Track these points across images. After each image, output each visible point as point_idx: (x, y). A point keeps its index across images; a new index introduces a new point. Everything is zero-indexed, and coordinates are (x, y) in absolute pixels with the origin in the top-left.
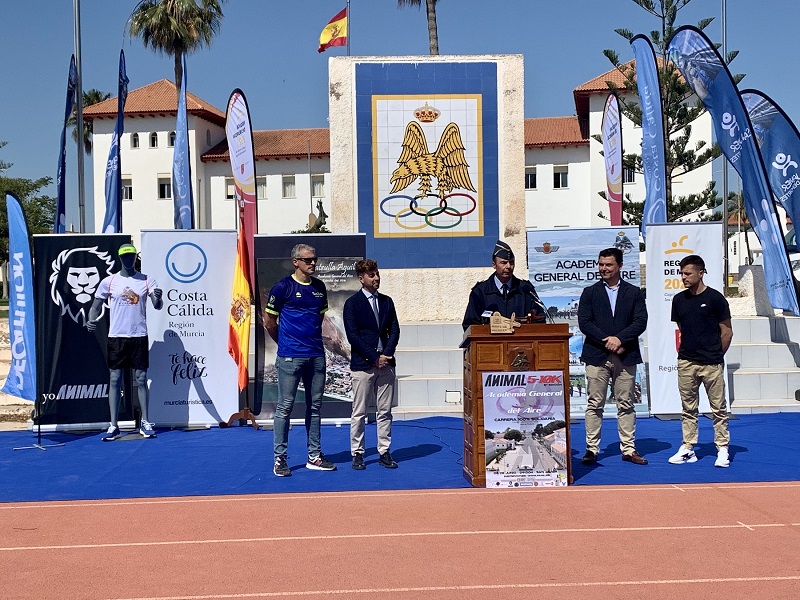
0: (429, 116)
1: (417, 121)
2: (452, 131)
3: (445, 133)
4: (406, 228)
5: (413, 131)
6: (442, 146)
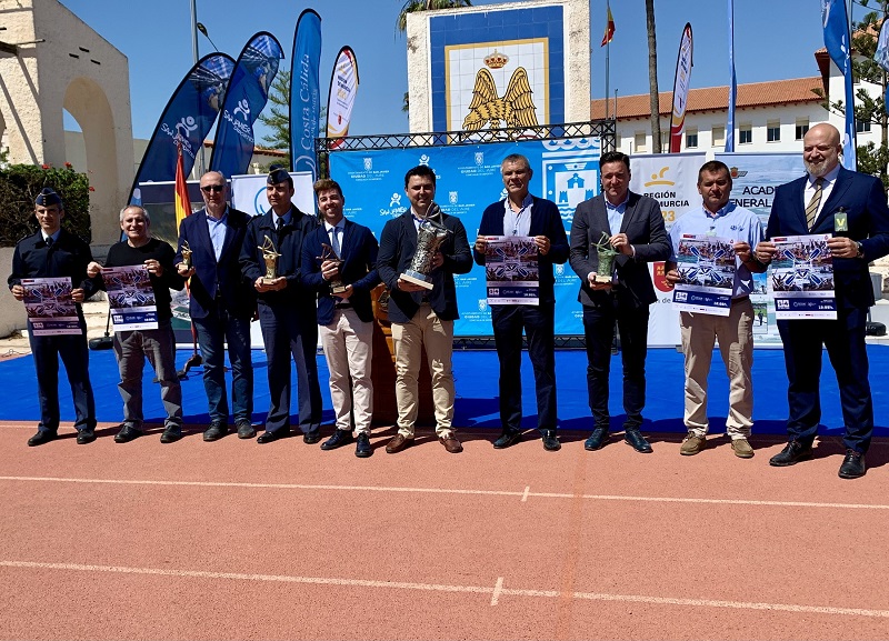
0: (498, 62)
1: (487, 67)
2: (521, 75)
3: (513, 78)
5: (484, 78)
6: (510, 91)
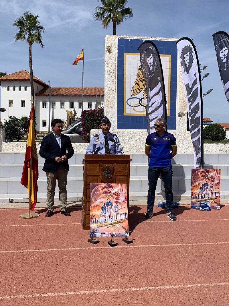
4: (137, 111)
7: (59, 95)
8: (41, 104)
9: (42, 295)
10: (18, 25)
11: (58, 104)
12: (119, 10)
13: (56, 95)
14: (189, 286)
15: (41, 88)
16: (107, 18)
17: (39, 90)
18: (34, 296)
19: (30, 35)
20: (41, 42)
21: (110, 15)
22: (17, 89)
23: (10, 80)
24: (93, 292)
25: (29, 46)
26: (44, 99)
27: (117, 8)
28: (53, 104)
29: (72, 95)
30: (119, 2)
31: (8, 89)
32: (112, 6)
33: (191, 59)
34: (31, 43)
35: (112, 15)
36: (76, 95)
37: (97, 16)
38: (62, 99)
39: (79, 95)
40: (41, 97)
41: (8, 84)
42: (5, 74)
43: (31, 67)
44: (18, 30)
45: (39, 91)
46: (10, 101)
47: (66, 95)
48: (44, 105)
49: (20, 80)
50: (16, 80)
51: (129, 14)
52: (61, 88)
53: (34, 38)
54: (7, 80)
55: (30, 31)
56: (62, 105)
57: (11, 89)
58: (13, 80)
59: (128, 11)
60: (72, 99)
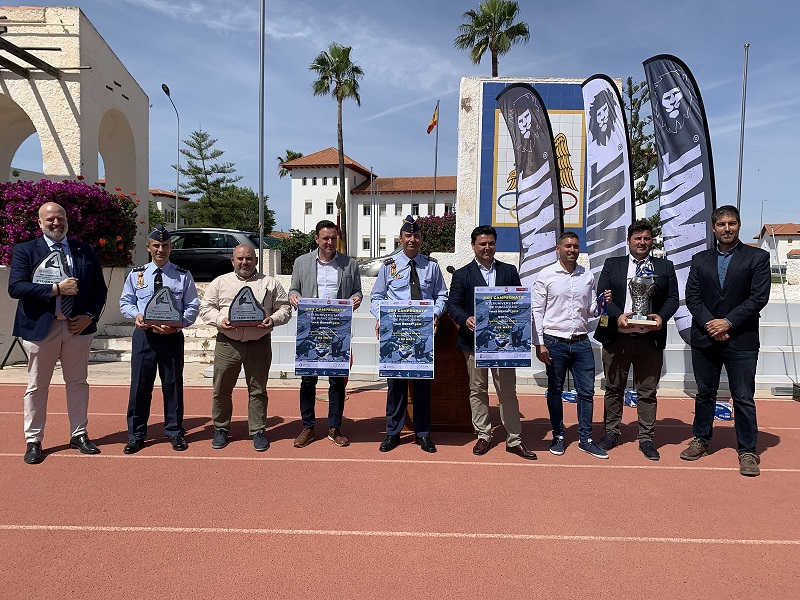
7: (393, 192)
8: (361, 208)
9: (301, 532)
10: (318, 68)
11: (391, 208)
12: (503, 29)
13: (387, 193)
14: (566, 537)
15: (361, 179)
16: (479, 45)
17: (359, 182)
18: (287, 532)
19: (339, 83)
20: (357, 95)
21: (487, 39)
22: (320, 181)
23: (307, 167)
24: (387, 534)
25: (337, 103)
26: (367, 199)
27: (500, 24)
28: (383, 208)
29: (417, 192)
30: (504, 14)
31: (305, 183)
32: (491, 21)
33: (612, 117)
34: (340, 99)
35: (490, 40)
36: (423, 192)
37: (462, 41)
38: (398, 198)
39: (429, 192)
40: (361, 196)
41: (305, 173)
42: (300, 156)
43: (341, 141)
44: (316, 76)
45: (358, 184)
46: (307, 204)
47: (405, 192)
48: (367, 211)
49: (324, 166)
50: (318, 166)
51: (523, 35)
52: (396, 179)
53: (347, 89)
54: (302, 167)
55: (337, 76)
56: (398, 209)
57: (309, 181)
58: (313, 166)
59: (521, 30)
60: (416, 198)
